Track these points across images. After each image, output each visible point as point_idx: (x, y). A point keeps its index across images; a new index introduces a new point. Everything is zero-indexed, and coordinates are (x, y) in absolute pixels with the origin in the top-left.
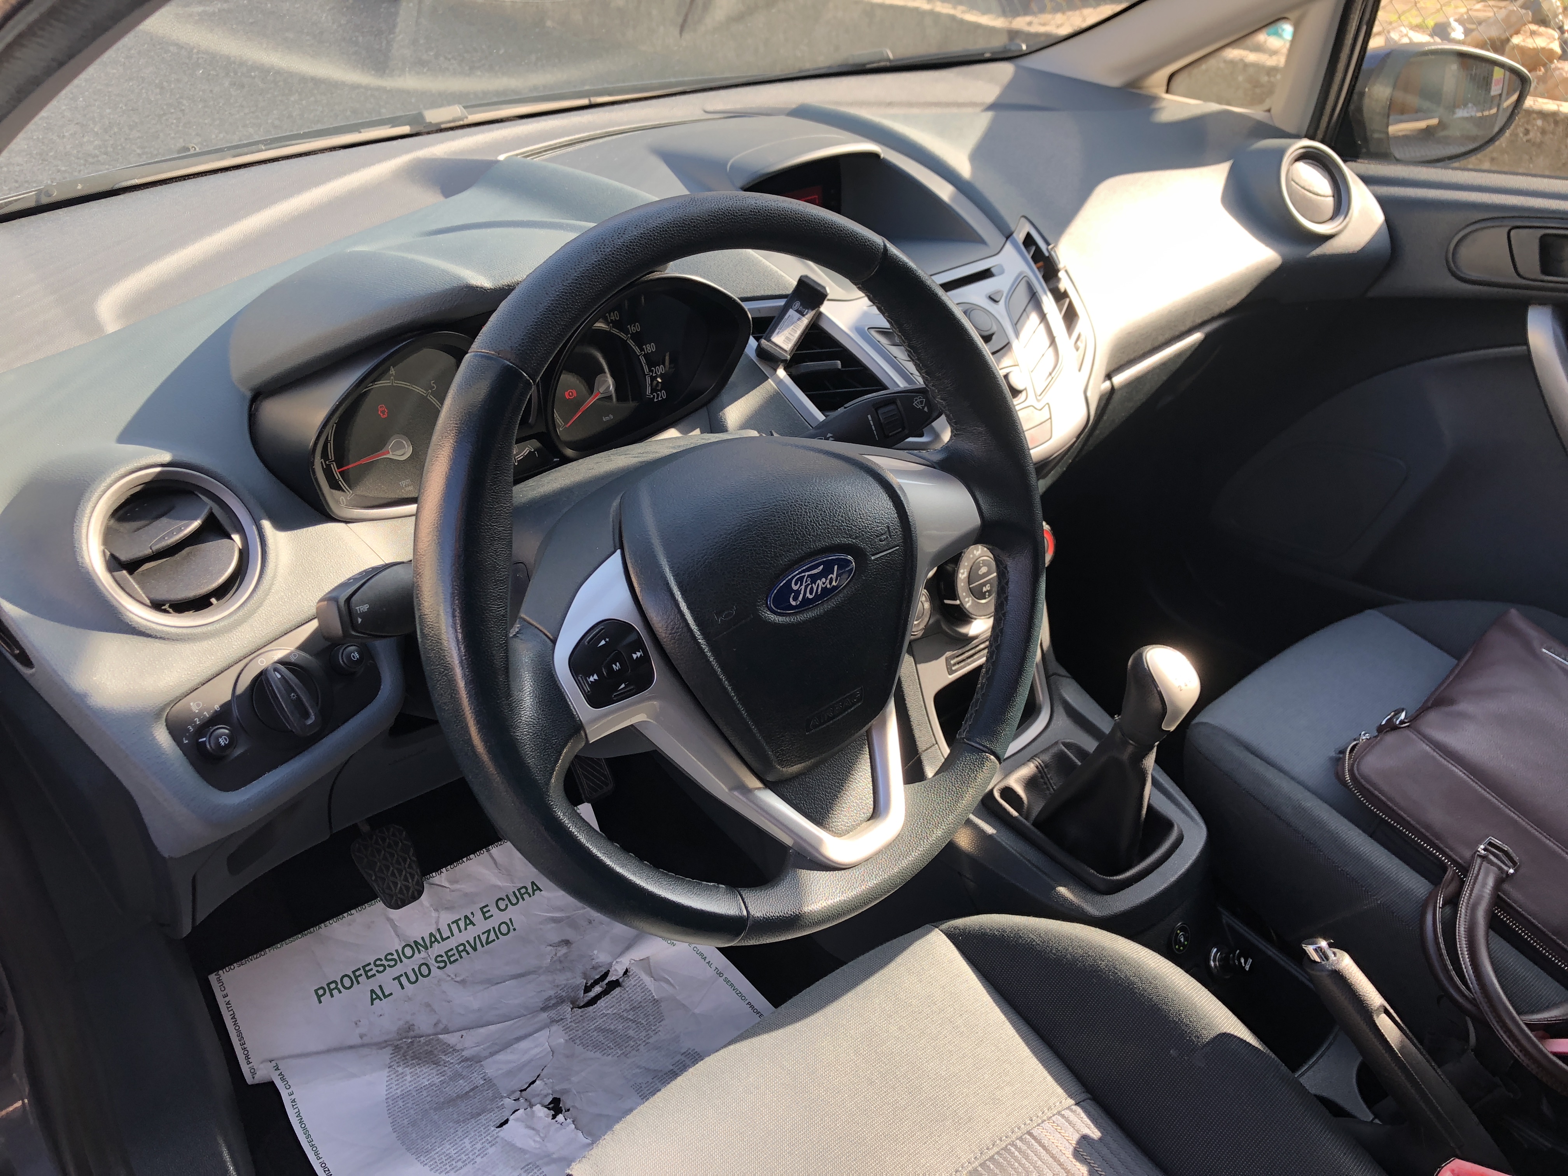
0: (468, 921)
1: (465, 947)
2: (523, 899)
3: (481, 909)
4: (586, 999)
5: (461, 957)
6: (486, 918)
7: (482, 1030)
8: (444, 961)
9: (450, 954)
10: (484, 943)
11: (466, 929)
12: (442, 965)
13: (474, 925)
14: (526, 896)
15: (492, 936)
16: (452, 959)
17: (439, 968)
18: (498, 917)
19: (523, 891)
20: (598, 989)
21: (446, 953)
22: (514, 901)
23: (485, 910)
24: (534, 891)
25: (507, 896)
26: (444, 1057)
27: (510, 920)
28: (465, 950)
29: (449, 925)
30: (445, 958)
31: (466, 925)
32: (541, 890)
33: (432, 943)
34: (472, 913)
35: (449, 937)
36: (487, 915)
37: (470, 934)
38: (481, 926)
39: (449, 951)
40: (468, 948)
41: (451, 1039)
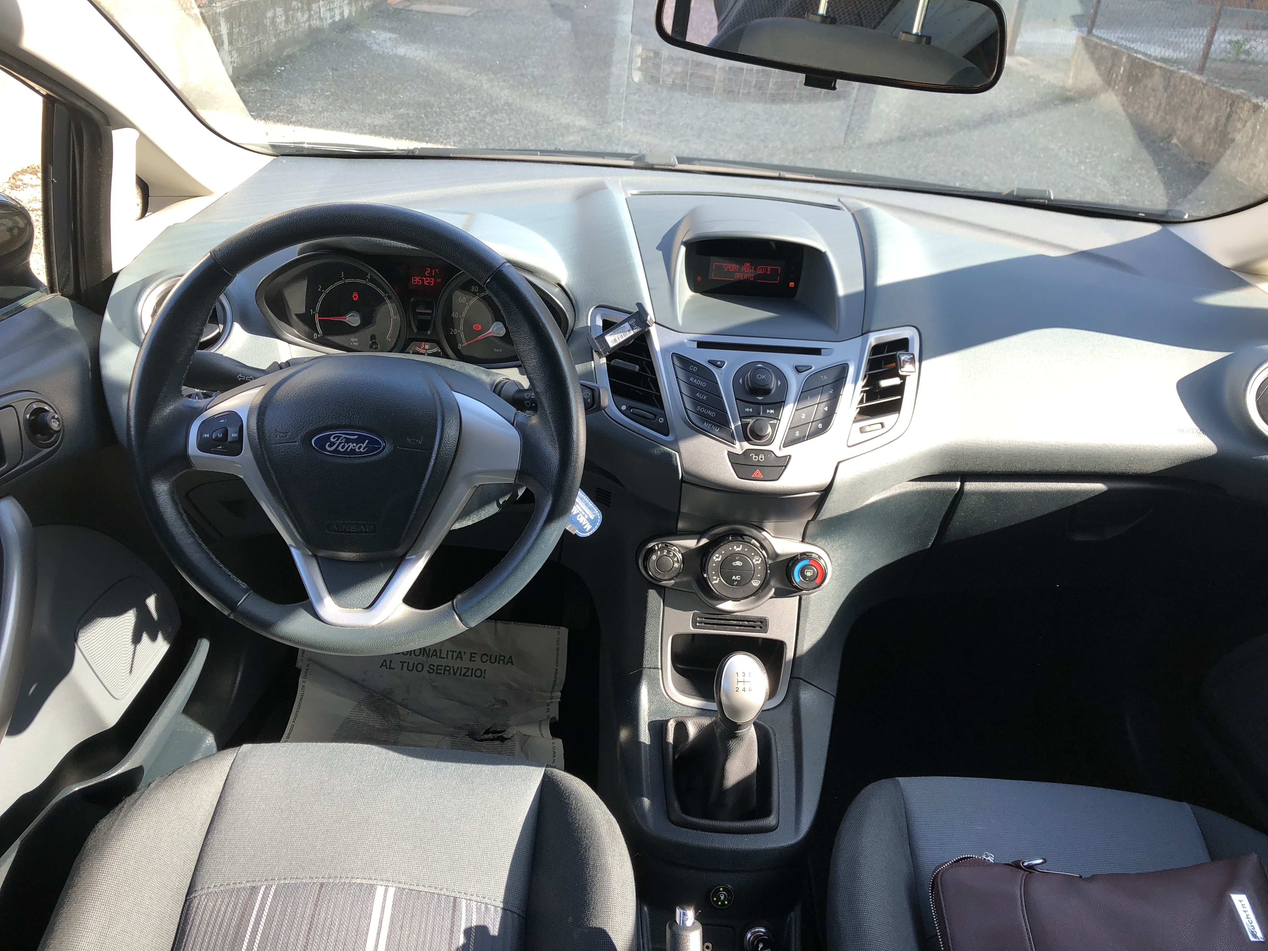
0: (460, 656)
1: (450, 669)
2: (499, 663)
3: (471, 653)
4: (483, 737)
5: (444, 674)
6: (471, 660)
7: (420, 717)
8: (433, 670)
9: (439, 667)
10: (462, 674)
11: (456, 659)
12: (431, 671)
13: (462, 660)
14: (501, 662)
15: (469, 673)
16: (439, 671)
17: (428, 671)
18: (477, 664)
19: (502, 658)
20: (490, 736)
21: (438, 666)
22: (493, 660)
23: (473, 655)
24: (508, 662)
25: (491, 656)
26: (390, 717)
27: (485, 670)
28: (449, 671)
29: (448, 651)
30: (435, 669)
31: (457, 657)
32: (513, 664)
33: (433, 655)
34: (465, 653)
35: (444, 658)
36: (473, 659)
37: (457, 664)
38: (465, 663)
39: (441, 666)
40: (452, 671)
41: (402, 711)
